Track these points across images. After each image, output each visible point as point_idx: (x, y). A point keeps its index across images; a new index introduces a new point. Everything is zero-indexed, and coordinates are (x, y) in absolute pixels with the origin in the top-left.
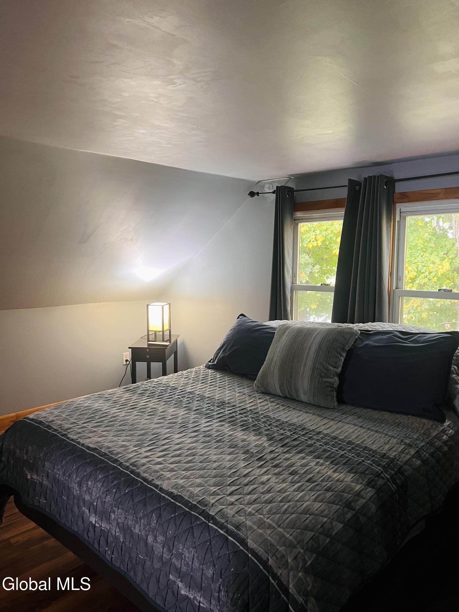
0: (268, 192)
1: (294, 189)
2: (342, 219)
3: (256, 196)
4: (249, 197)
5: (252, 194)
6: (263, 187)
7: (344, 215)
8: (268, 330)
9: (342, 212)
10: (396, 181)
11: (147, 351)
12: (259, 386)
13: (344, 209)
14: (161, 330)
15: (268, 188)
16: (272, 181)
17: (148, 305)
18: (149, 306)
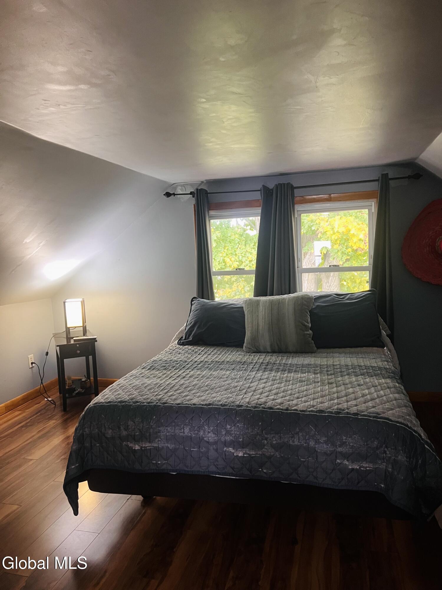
0: (181, 193)
1: (207, 191)
2: (259, 216)
3: (172, 196)
4: (165, 197)
5: (168, 195)
6: (175, 188)
7: (260, 212)
8: (232, 306)
9: (259, 210)
10: (295, 188)
11: (77, 347)
12: (251, 347)
13: (260, 208)
14: (82, 325)
15: (181, 190)
16: (184, 184)
17: (64, 302)
18: (66, 303)
